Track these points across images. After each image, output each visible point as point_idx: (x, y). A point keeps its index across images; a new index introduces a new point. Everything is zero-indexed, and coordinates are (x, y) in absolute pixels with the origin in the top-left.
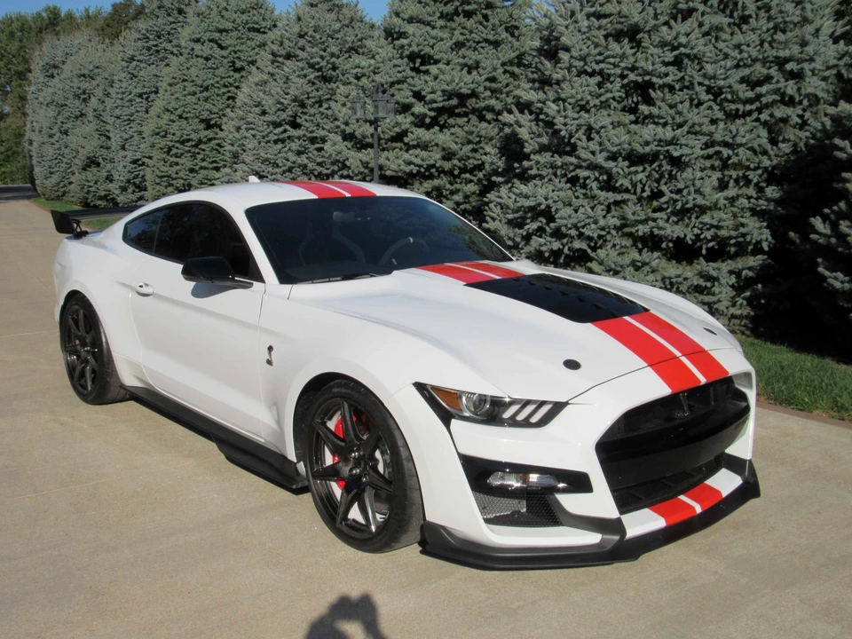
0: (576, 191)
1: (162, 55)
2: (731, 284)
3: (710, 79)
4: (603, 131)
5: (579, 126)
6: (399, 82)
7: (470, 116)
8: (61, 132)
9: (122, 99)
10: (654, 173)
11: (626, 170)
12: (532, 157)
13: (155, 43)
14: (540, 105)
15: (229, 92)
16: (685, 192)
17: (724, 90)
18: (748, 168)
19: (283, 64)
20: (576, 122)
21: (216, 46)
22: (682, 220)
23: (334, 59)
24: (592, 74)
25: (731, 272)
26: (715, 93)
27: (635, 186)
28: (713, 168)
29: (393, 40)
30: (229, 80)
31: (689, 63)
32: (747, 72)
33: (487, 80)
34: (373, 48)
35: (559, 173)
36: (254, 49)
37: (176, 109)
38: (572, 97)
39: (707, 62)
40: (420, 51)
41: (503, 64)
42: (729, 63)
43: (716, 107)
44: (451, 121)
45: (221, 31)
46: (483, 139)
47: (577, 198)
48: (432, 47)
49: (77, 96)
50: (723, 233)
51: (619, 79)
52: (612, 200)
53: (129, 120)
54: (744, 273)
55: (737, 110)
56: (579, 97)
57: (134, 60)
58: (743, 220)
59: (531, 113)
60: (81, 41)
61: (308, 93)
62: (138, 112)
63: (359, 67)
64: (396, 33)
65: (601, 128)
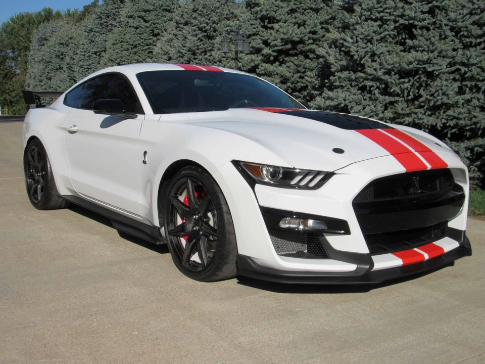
0: (365, 95)
1: (109, 28)
2: (467, 156)
3: (453, 22)
4: (382, 55)
5: (366, 52)
6: (254, 34)
7: (299, 56)
8: (47, 79)
9: (84, 55)
10: (415, 83)
11: (397, 81)
12: (336, 74)
13: (106, 20)
14: (341, 41)
15: (149, 48)
16: (436, 95)
17: (462, 29)
18: (478, 80)
19: (183, 28)
20: (365, 50)
21: (142, 20)
22: (434, 114)
23: (215, 25)
24: (375, 20)
25: (467, 149)
26: (456, 31)
27: (403, 92)
28: (454, 80)
29: (251, 8)
30: (150, 41)
31: (439, 12)
32: (477, 17)
33: (310, 32)
34: (238, 14)
35: (353, 84)
36: (166, 22)
37: (116, 59)
38: (362, 34)
39: (451, 12)
40: (268, 15)
41: (321, 23)
42: (465, 11)
43: (457, 41)
44: (286, 59)
45: (145, 11)
46: (307, 70)
47: (365, 100)
48: (276, 12)
49: (58, 56)
50: (462, 122)
51: (392, 23)
52: (388, 101)
53: (88, 68)
54: (476, 149)
55: (471, 42)
56: (367, 34)
57: (92, 31)
58: (475, 114)
59: (336, 47)
60: (62, 24)
61: (198, 46)
62: (94, 63)
63: (229, 26)
64: (253, 4)
65: (381, 53)
